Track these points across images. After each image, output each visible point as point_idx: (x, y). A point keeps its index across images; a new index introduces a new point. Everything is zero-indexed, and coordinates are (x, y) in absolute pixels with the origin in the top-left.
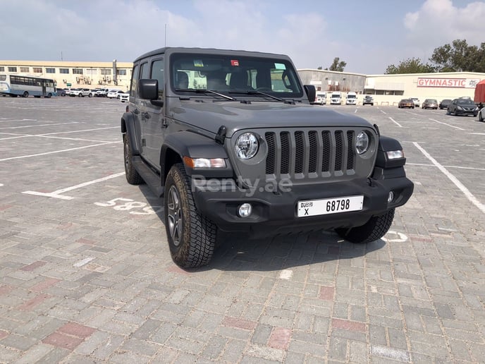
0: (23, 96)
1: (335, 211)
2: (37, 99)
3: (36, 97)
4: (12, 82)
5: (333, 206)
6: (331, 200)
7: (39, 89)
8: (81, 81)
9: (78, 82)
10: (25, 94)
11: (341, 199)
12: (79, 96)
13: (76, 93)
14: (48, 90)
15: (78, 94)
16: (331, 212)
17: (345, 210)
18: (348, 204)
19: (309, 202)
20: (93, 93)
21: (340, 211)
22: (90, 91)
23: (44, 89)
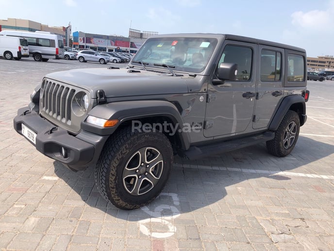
5: (29, 134)
6: (29, 130)
11: (31, 132)
16: (29, 138)
19: (24, 126)
21: (32, 140)
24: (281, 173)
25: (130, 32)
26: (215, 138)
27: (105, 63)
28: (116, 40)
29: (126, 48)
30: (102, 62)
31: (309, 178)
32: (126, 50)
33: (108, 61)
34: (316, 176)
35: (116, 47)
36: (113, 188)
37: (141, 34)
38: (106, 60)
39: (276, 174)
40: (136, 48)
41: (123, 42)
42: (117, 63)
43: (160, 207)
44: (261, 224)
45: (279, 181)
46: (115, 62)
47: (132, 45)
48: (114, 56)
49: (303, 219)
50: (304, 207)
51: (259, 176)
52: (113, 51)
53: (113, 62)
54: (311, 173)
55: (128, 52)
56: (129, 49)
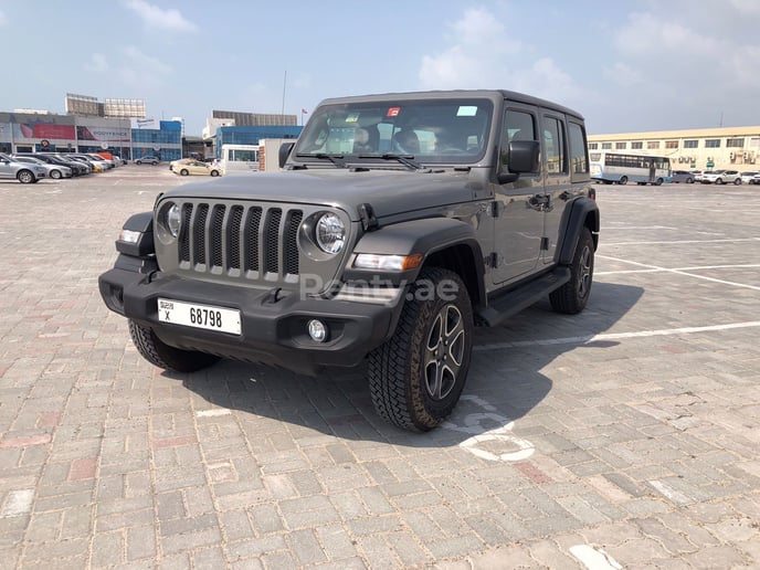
0: (619, 183)
1: (202, 326)
2: (641, 187)
3: (639, 183)
4: (607, 164)
5: (199, 316)
6: (196, 307)
7: (645, 172)
8: (738, 159)
9: (733, 161)
10: (623, 180)
11: (209, 309)
12: (716, 183)
13: (711, 178)
14: (658, 173)
15: (714, 180)
16: (196, 325)
17: (216, 328)
18: (219, 319)
19: (169, 302)
20: (746, 179)
21: (209, 327)
22: (738, 175)
23: (652, 171)
24: (598, 337)
25: (72, 102)
26: (505, 284)
27: (34, 181)
28: (36, 124)
29: (69, 141)
30: (27, 178)
31: (644, 337)
32: (70, 145)
33: (43, 175)
34: (651, 333)
35: (39, 141)
36: (416, 387)
37: (101, 107)
38: (36, 174)
39: (592, 340)
40: (92, 139)
41: (56, 127)
42: (61, 178)
43: (471, 419)
44: (642, 411)
45: (609, 349)
46: (57, 175)
47: (83, 133)
48: (50, 162)
49: (689, 393)
50: (676, 378)
51: (571, 347)
52: (30, 150)
53: (51, 177)
54: (641, 330)
55: (73, 151)
56: (75, 144)
